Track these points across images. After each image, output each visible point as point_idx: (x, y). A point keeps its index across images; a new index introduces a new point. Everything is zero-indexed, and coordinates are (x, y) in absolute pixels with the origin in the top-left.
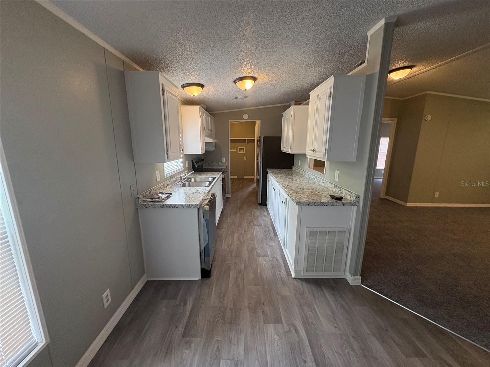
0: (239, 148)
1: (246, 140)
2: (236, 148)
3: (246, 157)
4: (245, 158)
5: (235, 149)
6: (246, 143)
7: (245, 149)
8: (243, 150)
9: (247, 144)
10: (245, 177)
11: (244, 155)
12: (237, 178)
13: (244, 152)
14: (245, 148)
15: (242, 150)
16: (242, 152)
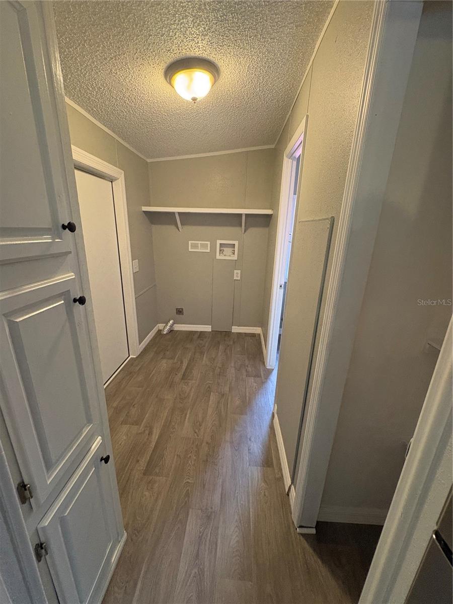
0: (219, 242)
1: (244, 217)
2: (209, 243)
3: (239, 272)
4: (237, 276)
5: (205, 246)
6: (241, 226)
7: (236, 246)
8: (231, 249)
9: (245, 231)
10: (235, 329)
11: (234, 264)
12: (210, 330)
13: (235, 257)
14: (236, 243)
15: (228, 251)
16: (229, 256)
